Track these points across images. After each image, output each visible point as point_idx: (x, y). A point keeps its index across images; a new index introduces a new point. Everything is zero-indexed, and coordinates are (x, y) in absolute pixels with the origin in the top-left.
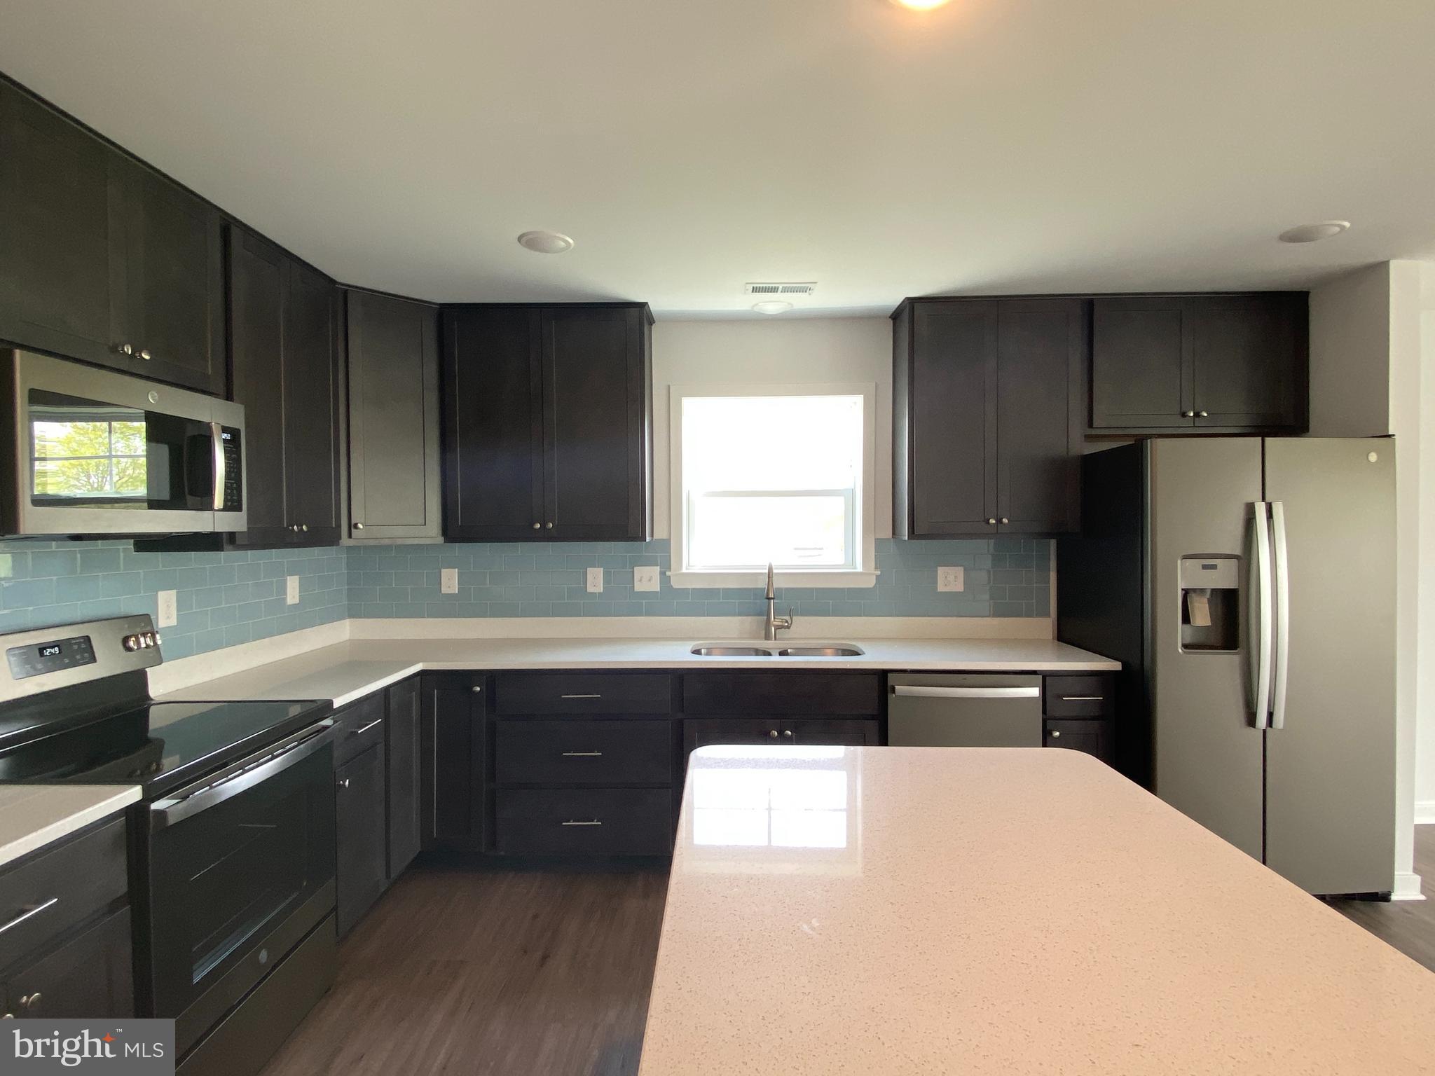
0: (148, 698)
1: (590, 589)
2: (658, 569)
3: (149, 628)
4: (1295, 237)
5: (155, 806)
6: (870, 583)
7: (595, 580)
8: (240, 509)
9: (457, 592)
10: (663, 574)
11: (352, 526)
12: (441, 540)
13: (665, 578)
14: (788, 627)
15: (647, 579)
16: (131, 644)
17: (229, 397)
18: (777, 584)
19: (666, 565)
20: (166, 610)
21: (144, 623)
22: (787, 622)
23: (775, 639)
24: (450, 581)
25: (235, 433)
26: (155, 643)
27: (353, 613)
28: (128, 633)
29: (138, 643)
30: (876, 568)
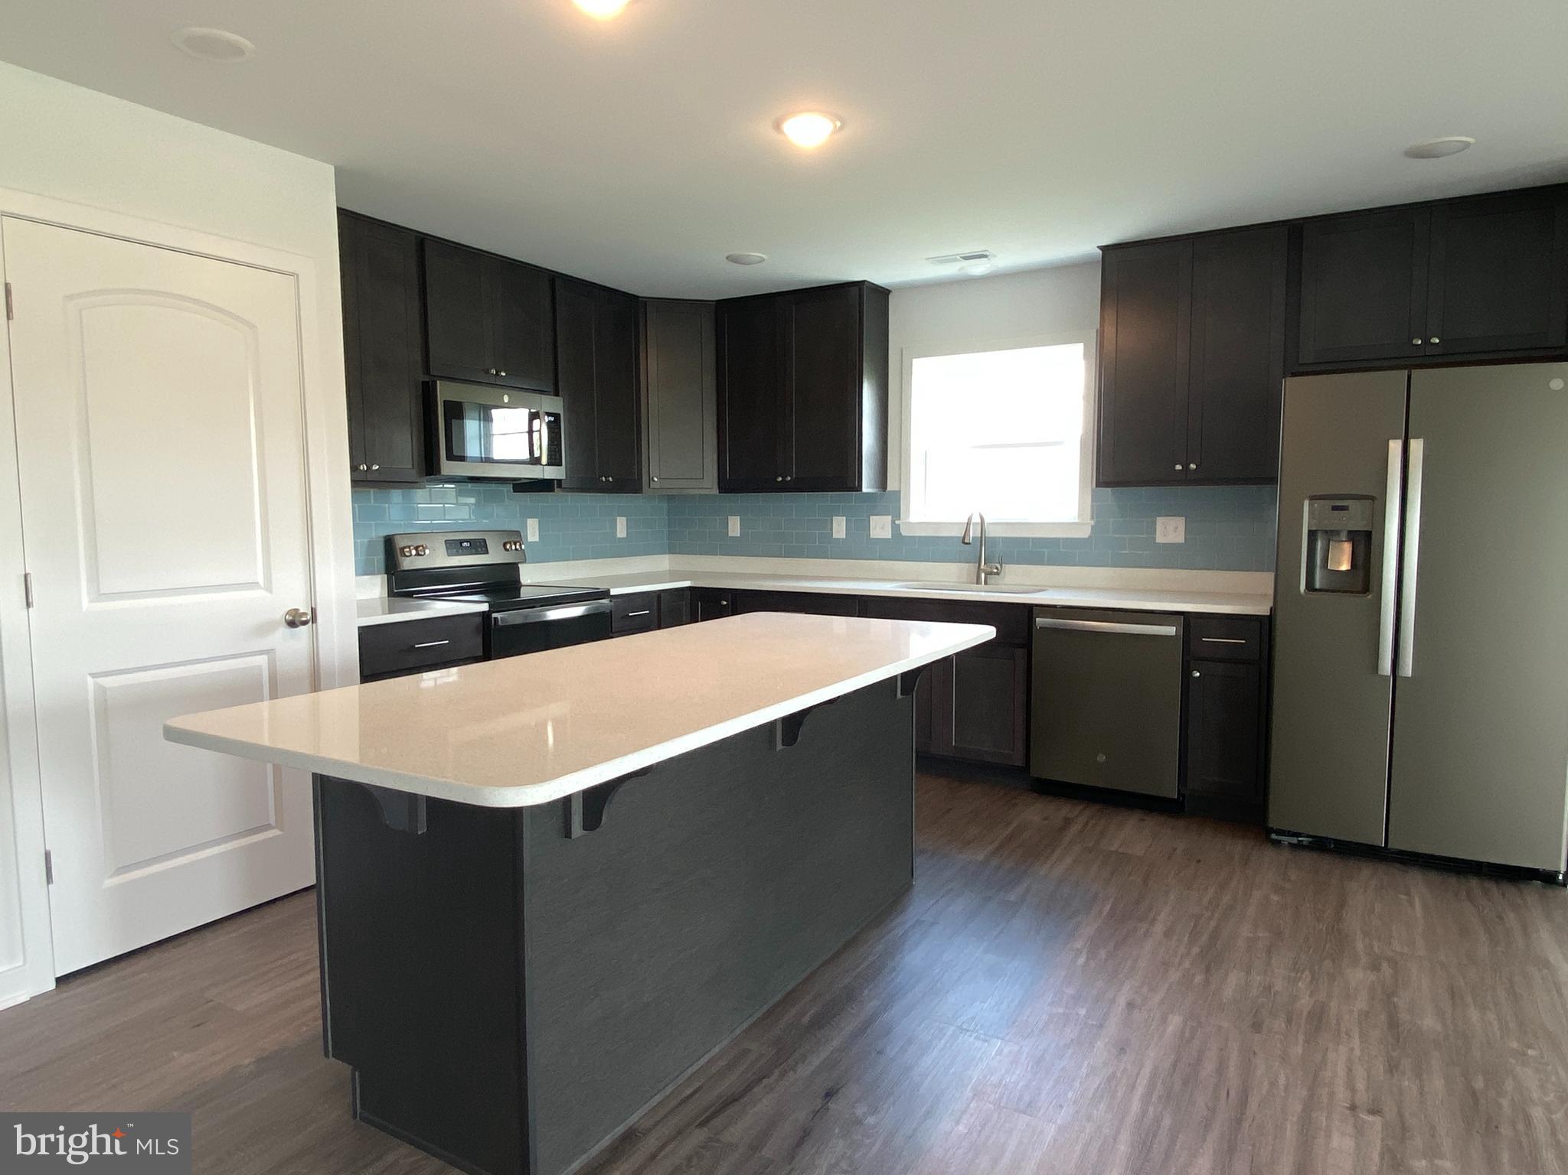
0: (520, 582)
1: (835, 536)
2: (890, 517)
3: (519, 539)
4: (1419, 154)
5: (494, 615)
6: (1085, 533)
7: (839, 527)
8: (561, 465)
9: (739, 535)
10: (893, 522)
11: (651, 480)
12: (716, 491)
13: (896, 528)
14: (998, 574)
15: (880, 527)
16: (508, 547)
17: (557, 394)
18: (991, 533)
19: (896, 515)
20: (532, 532)
21: (514, 537)
22: (997, 568)
23: (986, 583)
24: (734, 526)
25: (557, 416)
26: (521, 548)
27: (672, 550)
28: (506, 540)
29: (511, 546)
30: (1092, 518)
